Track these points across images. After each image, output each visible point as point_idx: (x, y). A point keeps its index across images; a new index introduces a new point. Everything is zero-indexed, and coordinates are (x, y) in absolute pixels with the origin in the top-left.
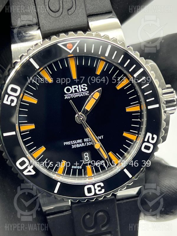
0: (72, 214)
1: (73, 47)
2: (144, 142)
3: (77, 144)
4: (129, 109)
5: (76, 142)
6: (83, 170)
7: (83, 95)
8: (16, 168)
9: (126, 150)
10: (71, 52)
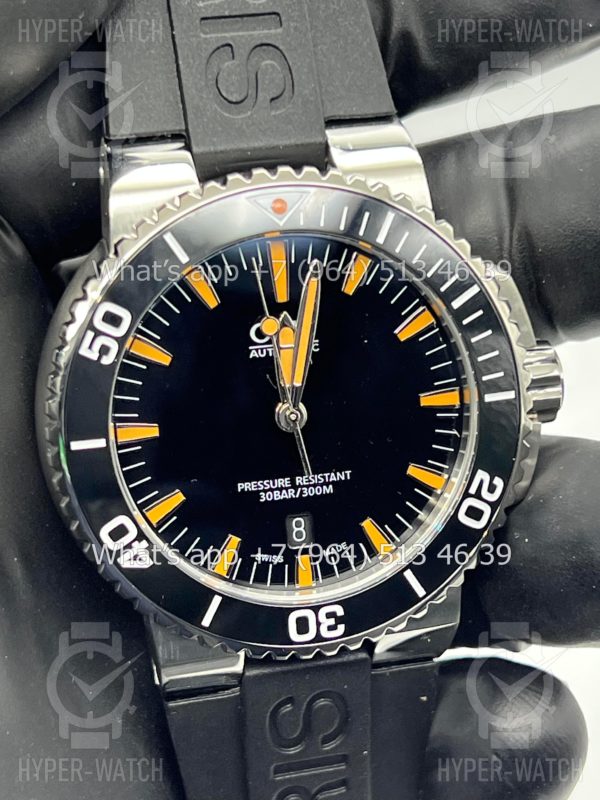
0: (241, 699)
2: (466, 495)
4: (427, 400)
5: (274, 484)
6: (287, 566)
9: (411, 517)
10: (281, 224)
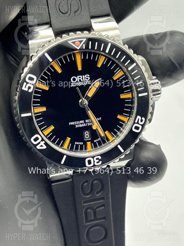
0: (73, 182)
1: (80, 44)
2: (134, 123)
3: (80, 124)
4: (122, 96)
6: (84, 145)
7: (86, 83)
8: (31, 143)
9: (119, 130)
10: (78, 48)
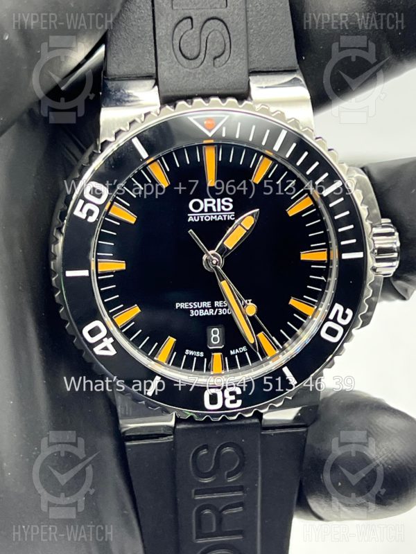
0: (174, 443)
1: (216, 125)
2: (327, 320)
3: (201, 309)
4: (305, 256)
5: (200, 305)
6: (206, 359)
7: (223, 218)
8: (82, 338)
9: (292, 334)
10: (210, 135)
